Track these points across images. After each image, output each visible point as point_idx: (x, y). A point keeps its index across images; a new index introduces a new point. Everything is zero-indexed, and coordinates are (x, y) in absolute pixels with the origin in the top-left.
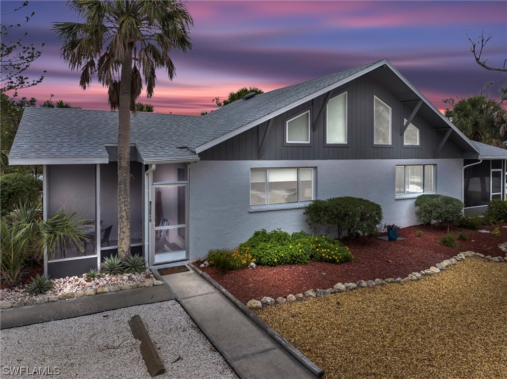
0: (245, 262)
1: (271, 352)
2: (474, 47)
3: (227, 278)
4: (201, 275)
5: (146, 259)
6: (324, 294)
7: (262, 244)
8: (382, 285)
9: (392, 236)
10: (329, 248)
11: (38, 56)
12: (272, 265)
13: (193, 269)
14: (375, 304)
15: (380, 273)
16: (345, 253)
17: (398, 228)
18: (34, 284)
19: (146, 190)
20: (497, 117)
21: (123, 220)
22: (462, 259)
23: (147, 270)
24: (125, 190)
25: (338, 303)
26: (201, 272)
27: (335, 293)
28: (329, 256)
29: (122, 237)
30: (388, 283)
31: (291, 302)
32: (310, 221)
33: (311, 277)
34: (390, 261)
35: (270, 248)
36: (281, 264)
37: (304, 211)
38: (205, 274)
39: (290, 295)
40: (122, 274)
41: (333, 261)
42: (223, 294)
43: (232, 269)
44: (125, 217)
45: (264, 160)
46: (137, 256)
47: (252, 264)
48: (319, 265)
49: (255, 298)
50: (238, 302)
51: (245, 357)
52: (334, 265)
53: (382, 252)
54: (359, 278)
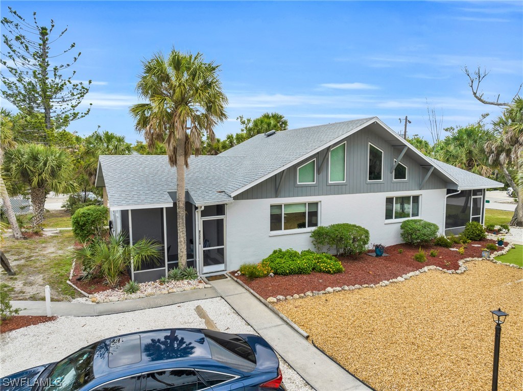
0: (266, 272)
1: (281, 326)
2: (472, 82)
3: (254, 283)
4: (236, 281)
5: (198, 270)
6: (318, 294)
7: (278, 260)
8: (359, 289)
9: (378, 253)
10: (326, 263)
11: (86, 92)
12: (284, 274)
13: (230, 277)
14: (351, 301)
15: (360, 281)
16: (338, 267)
17: (383, 247)
18: (127, 286)
19: (197, 223)
20: (487, 147)
21: (182, 243)
22: (425, 271)
23: (199, 278)
24: (183, 223)
25: (326, 300)
26: (236, 279)
27: (326, 293)
28: (326, 268)
29: (181, 255)
30: (364, 288)
31: (296, 299)
32: (315, 242)
33: (311, 283)
34: (371, 272)
35: (284, 262)
36: (291, 274)
37: (310, 234)
38: (238, 280)
39: (296, 295)
40: (182, 280)
41: (329, 272)
42: (252, 293)
43: (257, 277)
44: (183, 241)
45: (280, 197)
46: (191, 268)
47: (271, 274)
48: (318, 275)
49: (272, 296)
50: (261, 298)
51: (266, 328)
52: (329, 275)
53: (367, 266)
54: (344, 284)
